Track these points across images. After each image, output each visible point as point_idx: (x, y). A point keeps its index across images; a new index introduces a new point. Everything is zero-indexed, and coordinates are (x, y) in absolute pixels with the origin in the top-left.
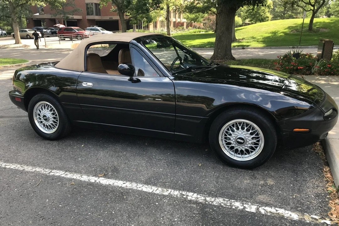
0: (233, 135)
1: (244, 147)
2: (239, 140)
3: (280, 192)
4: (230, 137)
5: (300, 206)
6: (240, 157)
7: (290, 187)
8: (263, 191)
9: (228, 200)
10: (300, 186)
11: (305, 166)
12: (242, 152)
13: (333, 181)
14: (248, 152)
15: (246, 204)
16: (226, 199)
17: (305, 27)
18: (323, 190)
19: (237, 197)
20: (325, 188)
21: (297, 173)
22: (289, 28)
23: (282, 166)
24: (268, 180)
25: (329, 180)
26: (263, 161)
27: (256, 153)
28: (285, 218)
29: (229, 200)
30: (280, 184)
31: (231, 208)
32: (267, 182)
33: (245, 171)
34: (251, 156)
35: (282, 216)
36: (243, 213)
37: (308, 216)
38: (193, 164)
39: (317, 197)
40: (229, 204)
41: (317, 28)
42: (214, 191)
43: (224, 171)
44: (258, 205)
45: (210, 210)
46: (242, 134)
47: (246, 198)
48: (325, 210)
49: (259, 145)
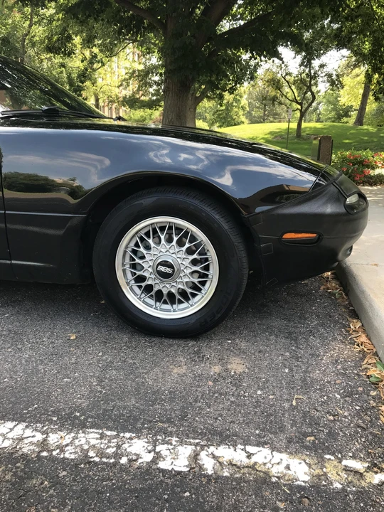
0: (148, 258)
1: (174, 284)
2: (163, 269)
3: (259, 392)
4: (140, 262)
5: (310, 430)
6: (169, 311)
7: (282, 376)
8: (216, 395)
9: (115, 433)
10: (306, 372)
11: (312, 322)
12: (171, 299)
13: (375, 350)
14: (185, 296)
15: (164, 442)
16: (109, 433)
17: (291, 132)
18: (358, 375)
19: (145, 419)
20: (362, 371)
21: (296, 340)
22: (271, 133)
23: (264, 325)
24: (231, 360)
25: (365, 349)
26: (219, 315)
27: (203, 297)
28: (274, 480)
29: (117, 436)
30: (260, 369)
31: (114, 465)
32: (229, 367)
33: (181, 342)
34: (192, 306)
35: (265, 473)
36: (147, 480)
37: (336, 463)
38: (57, 336)
39: (347, 399)
40: (111, 451)
41: (308, 134)
42: (83, 409)
43: (129, 348)
44: (197, 441)
45: (42, 483)
46: (168, 253)
47: (169, 421)
48: (375, 436)
49: (210, 276)
